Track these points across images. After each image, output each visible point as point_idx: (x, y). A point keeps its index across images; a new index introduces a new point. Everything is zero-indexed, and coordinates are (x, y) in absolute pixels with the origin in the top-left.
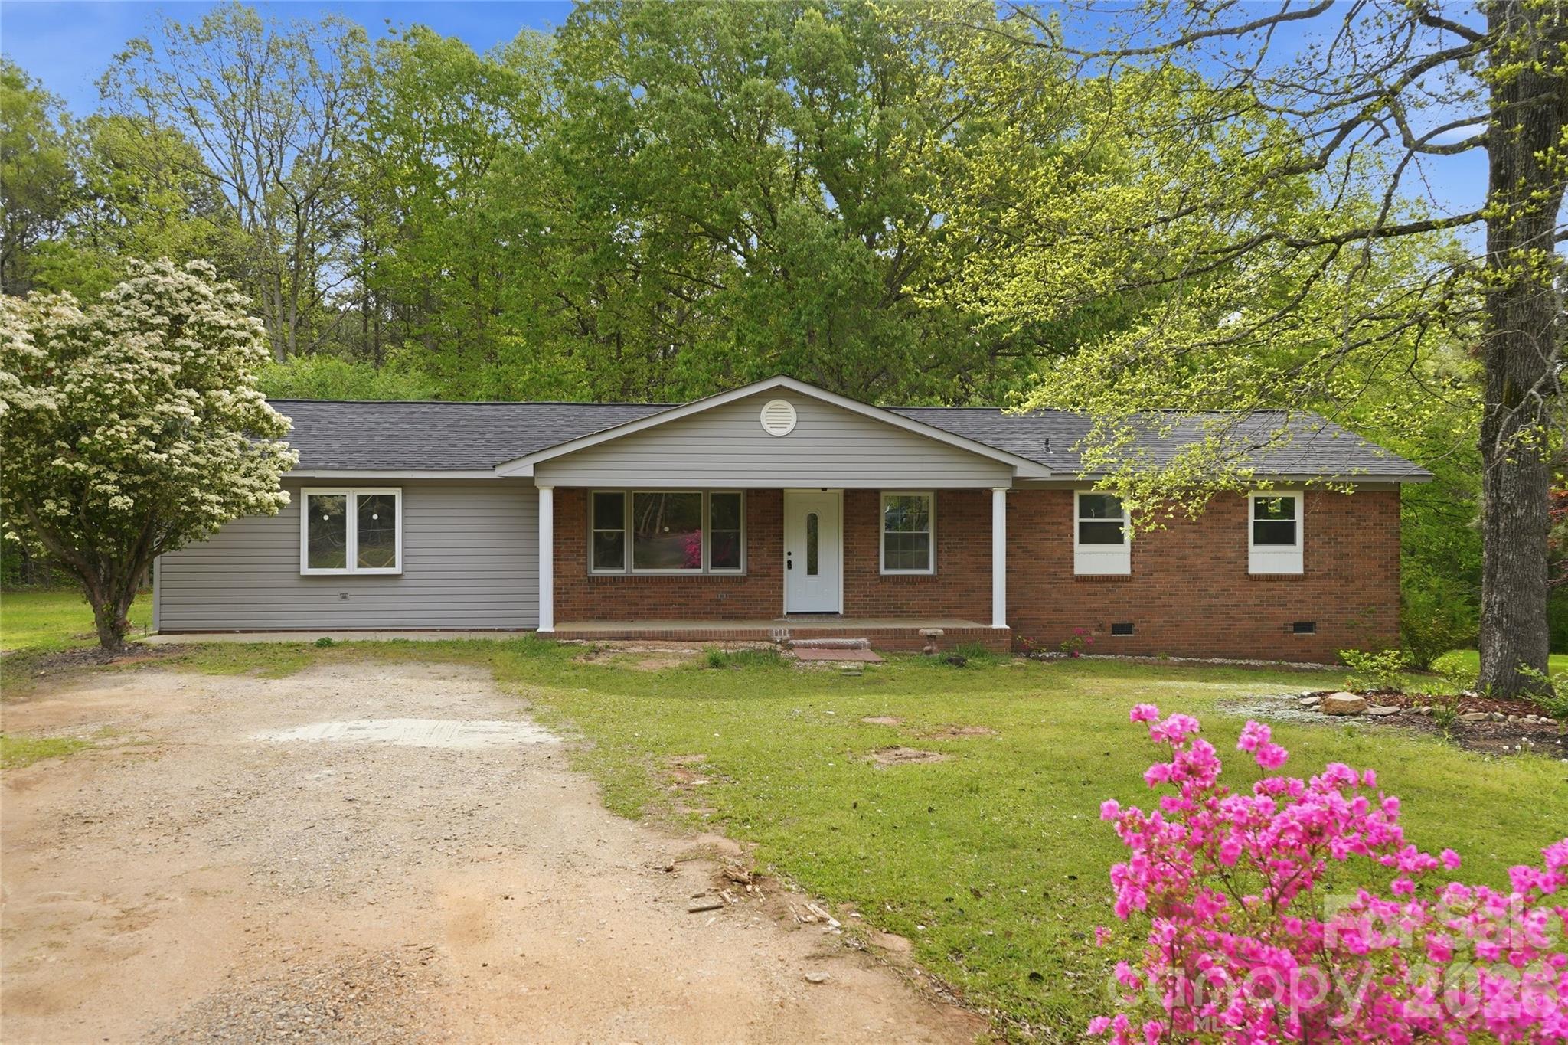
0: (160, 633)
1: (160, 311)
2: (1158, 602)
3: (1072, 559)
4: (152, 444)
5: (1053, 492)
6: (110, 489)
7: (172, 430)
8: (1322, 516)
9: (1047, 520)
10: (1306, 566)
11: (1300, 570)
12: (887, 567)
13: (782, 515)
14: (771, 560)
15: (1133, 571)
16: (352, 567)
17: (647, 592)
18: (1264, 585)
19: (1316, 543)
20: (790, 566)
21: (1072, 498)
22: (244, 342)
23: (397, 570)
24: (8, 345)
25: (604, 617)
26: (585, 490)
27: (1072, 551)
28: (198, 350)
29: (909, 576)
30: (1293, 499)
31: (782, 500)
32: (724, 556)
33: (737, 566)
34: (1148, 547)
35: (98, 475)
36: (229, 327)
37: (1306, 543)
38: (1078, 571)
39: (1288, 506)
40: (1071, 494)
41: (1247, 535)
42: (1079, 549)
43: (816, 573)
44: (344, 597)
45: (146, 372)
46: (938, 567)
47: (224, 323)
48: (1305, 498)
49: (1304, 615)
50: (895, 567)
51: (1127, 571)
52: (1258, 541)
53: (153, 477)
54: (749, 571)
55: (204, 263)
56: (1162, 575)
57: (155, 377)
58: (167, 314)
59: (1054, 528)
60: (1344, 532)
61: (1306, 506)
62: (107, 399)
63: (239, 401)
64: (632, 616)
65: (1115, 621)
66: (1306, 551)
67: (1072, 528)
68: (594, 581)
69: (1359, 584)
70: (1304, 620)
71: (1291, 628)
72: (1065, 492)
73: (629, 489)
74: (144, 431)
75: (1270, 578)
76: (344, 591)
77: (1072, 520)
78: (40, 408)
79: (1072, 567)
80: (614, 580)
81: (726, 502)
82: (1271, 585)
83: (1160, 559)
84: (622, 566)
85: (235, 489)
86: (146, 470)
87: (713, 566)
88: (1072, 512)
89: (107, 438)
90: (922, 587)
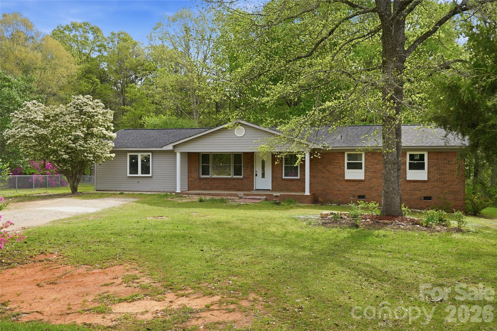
0: (96, 191)
1: (77, 109)
2: (373, 189)
3: (344, 174)
4: (71, 142)
5: (338, 153)
6: (62, 153)
7: (77, 138)
8: (435, 160)
9: (336, 161)
10: (428, 177)
11: (426, 179)
12: (285, 176)
13: (253, 160)
14: (250, 173)
15: (365, 178)
16: (140, 174)
17: (215, 182)
18: (412, 184)
19: (432, 169)
20: (256, 175)
21: (344, 154)
22: (97, 116)
23: (150, 175)
24: (36, 119)
25: (203, 189)
26: (198, 153)
27: (344, 172)
28: (85, 118)
29: (291, 179)
30: (424, 154)
31: (253, 156)
32: (237, 172)
33: (241, 175)
34: (371, 170)
35: (60, 150)
36: (92, 112)
37: (428, 170)
38: (346, 178)
39: (422, 157)
40: (344, 153)
41: (406, 167)
42: (346, 170)
43: (264, 177)
44: (138, 182)
45: (69, 124)
46: (301, 176)
47: (91, 111)
48: (428, 154)
49: (427, 194)
50: (287, 176)
51: (363, 178)
52: (410, 168)
53: (74, 150)
54: (244, 177)
55: (89, 96)
56: (375, 179)
57: (71, 125)
58: (79, 109)
59: (338, 164)
60: (443, 166)
61: (428, 156)
62: (58, 131)
63: (98, 131)
64: (211, 189)
65: (359, 195)
66: (428, 172)
67: (344, 164)
68: (200, 179)
69: (449, 184)
70: (427, 196)
71: (423, 198)
72: (342, 153)
73: (211, 153)
74: (70, 139)
75: (414, 181)
76: (138, 181)
77: (344, 161)
78: (43, 134)
79: (344, 177)
80: (206, 179)
81: (237, 157)
82: (415, 184)
83: (375, 174)
84: (209, 175)
85: (97, 153)
86: (72, 148)
87: (234, 175)
88: (344, 159)
89: (59, 141)
90: (295, 182)
